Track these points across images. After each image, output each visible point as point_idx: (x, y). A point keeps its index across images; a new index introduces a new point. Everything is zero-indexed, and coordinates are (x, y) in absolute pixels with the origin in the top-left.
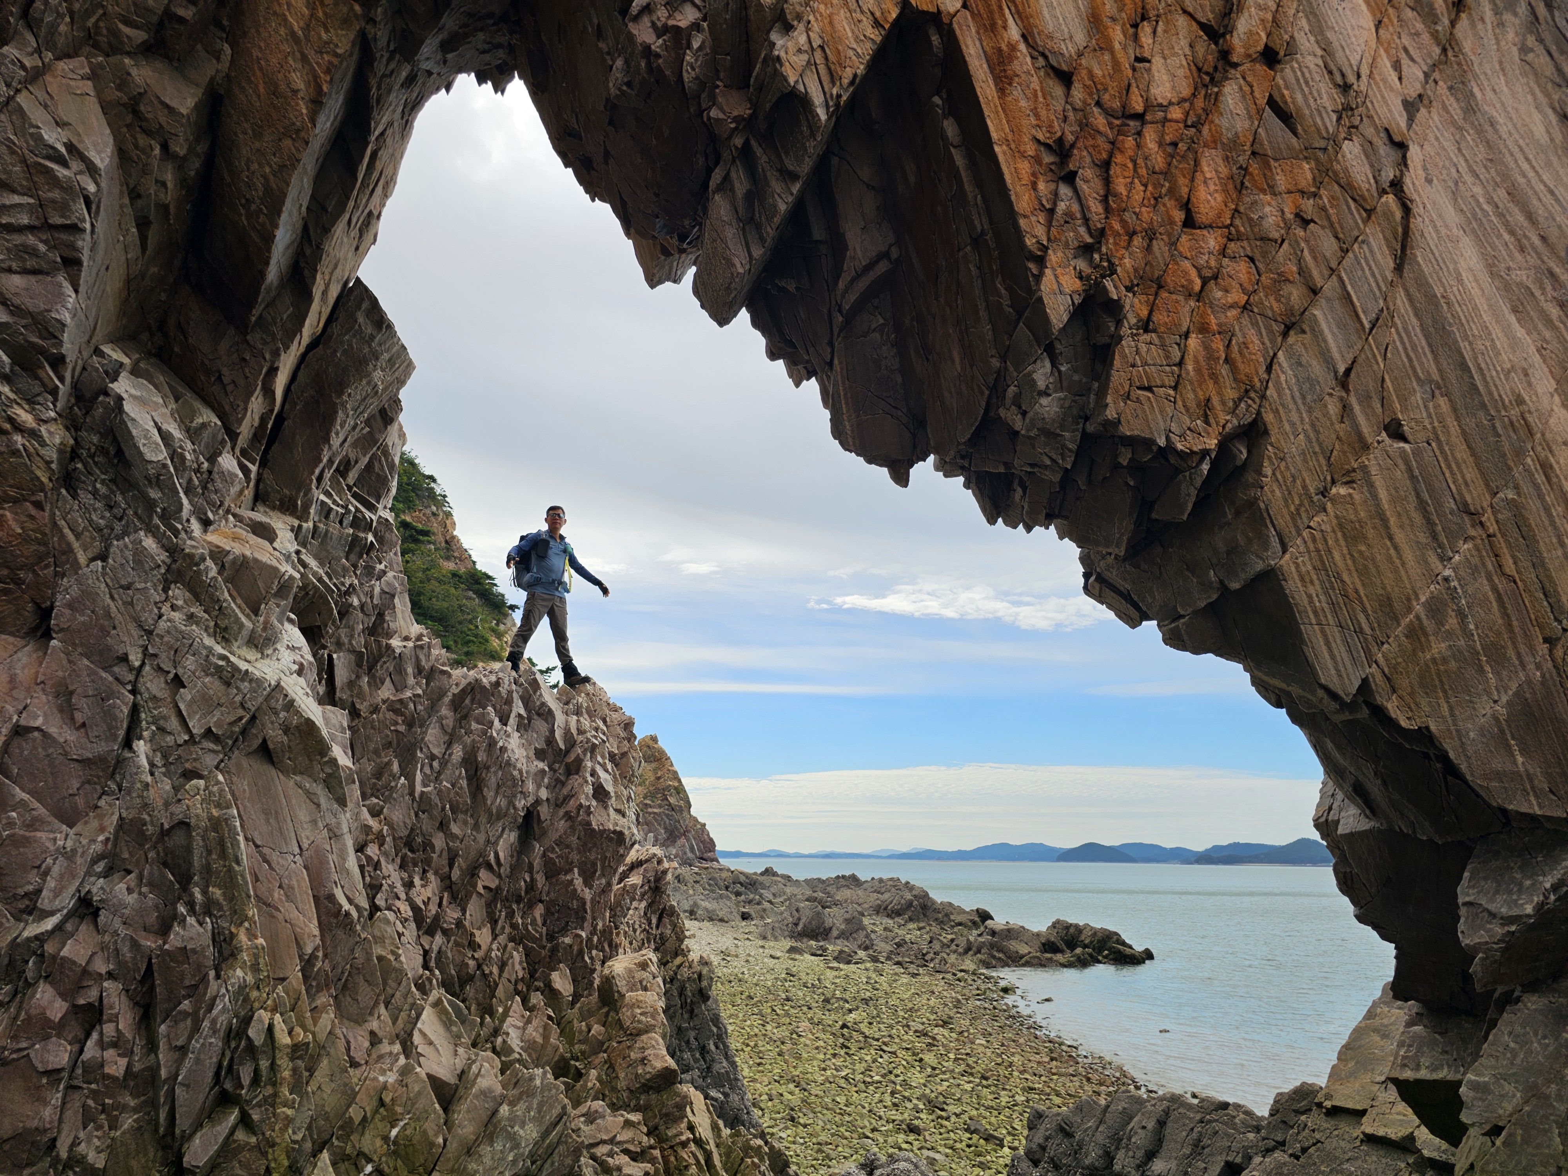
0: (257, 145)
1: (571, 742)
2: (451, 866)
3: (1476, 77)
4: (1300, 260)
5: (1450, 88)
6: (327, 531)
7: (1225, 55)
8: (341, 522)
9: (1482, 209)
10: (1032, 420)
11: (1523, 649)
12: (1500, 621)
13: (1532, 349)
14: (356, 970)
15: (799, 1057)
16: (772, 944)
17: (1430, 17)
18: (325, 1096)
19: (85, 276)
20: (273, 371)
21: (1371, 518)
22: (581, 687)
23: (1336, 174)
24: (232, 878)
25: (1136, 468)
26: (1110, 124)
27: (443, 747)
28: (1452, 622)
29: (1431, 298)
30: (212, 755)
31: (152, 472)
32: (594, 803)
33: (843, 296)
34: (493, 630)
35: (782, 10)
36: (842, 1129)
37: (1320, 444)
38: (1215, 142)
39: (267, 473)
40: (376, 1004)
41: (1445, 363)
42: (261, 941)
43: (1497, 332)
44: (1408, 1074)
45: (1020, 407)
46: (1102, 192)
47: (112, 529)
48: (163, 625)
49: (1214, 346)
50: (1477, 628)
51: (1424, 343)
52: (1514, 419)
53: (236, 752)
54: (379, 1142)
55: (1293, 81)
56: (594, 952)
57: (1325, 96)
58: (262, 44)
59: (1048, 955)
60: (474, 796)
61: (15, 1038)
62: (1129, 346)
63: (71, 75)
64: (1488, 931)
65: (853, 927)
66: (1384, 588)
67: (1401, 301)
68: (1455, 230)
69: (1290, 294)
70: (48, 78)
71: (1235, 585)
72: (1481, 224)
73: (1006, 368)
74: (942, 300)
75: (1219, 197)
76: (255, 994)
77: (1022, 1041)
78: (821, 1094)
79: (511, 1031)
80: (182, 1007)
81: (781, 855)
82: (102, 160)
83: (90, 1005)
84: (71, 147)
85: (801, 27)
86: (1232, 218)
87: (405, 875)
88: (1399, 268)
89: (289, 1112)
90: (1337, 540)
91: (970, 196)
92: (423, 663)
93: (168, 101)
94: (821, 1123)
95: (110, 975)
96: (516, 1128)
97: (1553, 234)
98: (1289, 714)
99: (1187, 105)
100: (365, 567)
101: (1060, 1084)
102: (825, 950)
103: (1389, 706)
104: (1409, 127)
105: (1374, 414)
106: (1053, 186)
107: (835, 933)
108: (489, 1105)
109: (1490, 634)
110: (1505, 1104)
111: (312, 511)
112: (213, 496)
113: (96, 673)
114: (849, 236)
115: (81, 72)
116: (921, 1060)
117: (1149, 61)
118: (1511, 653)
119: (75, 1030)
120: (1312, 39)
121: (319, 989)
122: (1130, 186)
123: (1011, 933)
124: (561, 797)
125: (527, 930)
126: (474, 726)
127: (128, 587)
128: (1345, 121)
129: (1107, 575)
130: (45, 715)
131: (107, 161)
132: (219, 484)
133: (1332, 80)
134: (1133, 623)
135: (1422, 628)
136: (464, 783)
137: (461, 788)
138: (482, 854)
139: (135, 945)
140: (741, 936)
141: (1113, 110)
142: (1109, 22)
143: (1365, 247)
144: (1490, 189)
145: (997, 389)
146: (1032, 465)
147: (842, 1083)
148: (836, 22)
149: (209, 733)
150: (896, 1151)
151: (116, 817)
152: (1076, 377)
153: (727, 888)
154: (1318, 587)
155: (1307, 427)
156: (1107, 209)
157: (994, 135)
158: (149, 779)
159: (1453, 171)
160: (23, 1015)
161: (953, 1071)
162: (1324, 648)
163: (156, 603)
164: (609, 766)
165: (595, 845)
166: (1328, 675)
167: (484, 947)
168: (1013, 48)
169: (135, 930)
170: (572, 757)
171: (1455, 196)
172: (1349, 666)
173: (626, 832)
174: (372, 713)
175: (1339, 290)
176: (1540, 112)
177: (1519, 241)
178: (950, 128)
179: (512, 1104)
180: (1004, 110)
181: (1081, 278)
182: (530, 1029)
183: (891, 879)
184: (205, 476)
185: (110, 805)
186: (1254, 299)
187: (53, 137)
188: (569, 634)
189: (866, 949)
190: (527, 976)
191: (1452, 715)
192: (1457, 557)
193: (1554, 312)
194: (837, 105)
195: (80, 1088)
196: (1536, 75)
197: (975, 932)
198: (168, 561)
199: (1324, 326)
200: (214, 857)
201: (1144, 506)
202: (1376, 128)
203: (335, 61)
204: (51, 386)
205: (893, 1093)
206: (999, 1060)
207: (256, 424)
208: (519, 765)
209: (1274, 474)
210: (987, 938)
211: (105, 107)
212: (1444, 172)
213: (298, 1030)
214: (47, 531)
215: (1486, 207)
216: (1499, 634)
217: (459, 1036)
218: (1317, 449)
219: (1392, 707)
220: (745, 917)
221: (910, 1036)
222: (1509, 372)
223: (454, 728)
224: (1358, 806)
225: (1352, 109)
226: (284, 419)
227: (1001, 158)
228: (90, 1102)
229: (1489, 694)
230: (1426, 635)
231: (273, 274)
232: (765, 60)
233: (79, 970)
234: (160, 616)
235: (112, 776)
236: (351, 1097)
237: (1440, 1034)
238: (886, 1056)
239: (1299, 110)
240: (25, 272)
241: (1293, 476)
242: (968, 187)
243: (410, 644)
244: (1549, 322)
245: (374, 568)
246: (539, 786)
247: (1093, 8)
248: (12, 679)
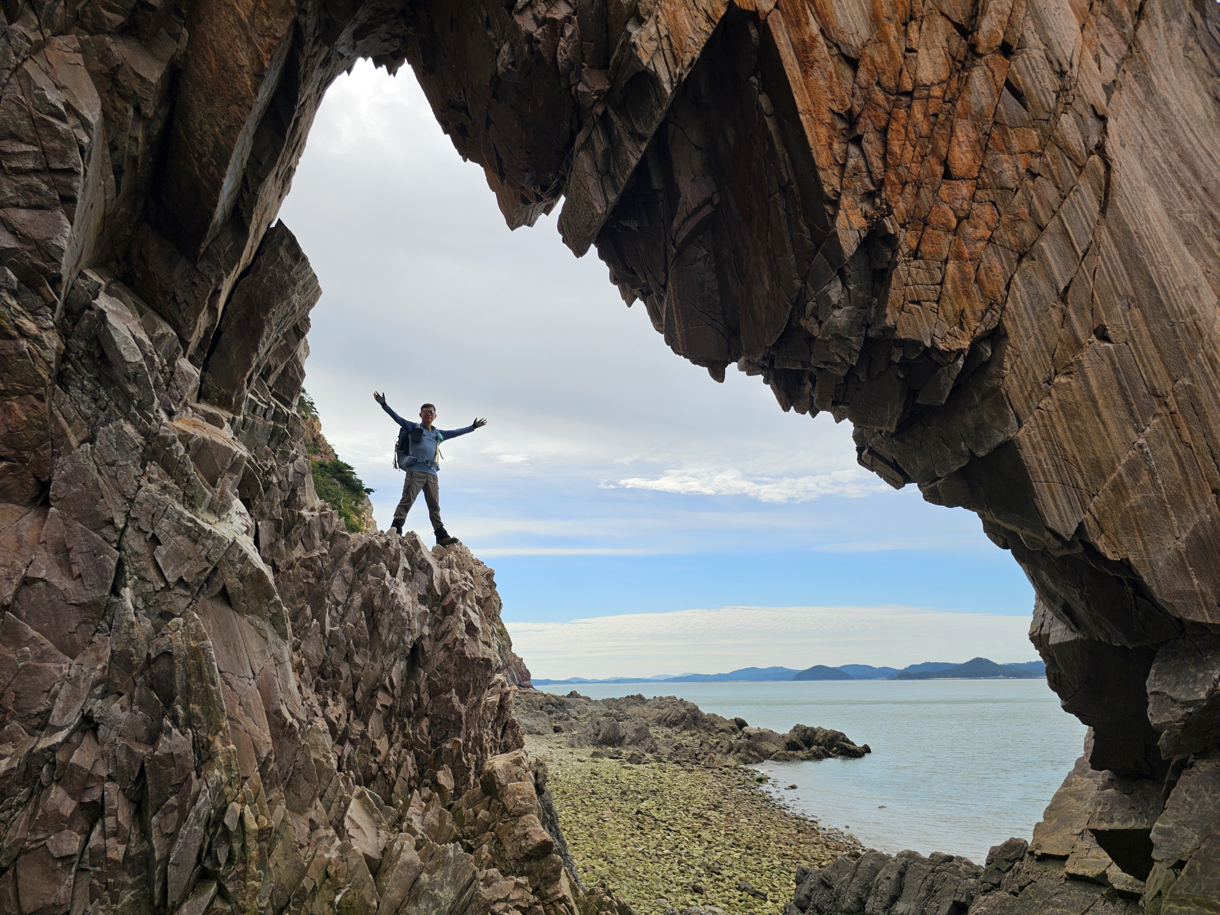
0: (209, 110)
1: (446, 590)
2: (355, 689)
3: (1153, 67)
4: (1030, 205)
5: (1135, 76)
6: (254, 423)
7: (973, 48)
8: (264, 416)
9: (1161, 167)
10: (827, 327)
11: (1197, 499)
12: (1180, 477)
13: (1200, 272)
14: (298, 770)
15: (605, 838)
16: (578, 750)
17: (1119, 22)
18: (281, 871)
19: (78, 213)
20: (217, 292)
21: (1085, 400)
22: (451, 546)
23: (1056, 139)
24: (208, 696)
25: (905, 364)
26: (887, 99)
27: (346, 595)
28: (1145, 478)
29: (1127, 233)
30: (183, 599)
31: (131, 371)
32: (467, 637)
33: (677, 234)
34: (353, 509)
35: (637, 7)
36: (643, 892)
37: (1046, 344)
38: (966, 114)
39: (208, 376)
40: (314, 797)
41: (1138, 283)
42: (232, 747)
43: (1175, 259)
44: (1104, 826)
45: (817, 318)
46: (881, 152)
47: (98, 418)
48: (142, 494)
49: (967, 270)
50: (1163, 483)
51: (1122, 267)
52: (1189, 324)
53: (202, 597)
54: (326, 907)
55: (1024, 68)
56: (469, 755)
57: (1047, 80)
58: (215, 29)
59: (792, 752)
60: (371, 633)
61: (34, 831)
62: (903, 270)
63: (65, 49)
64: (1171, 713)
65: (642, 735)
66: (1095, 454)
67: (1105, 236)
68: (1142, 183)
69: (1023, 230)
70: (47, 50)
71: (981, 453)
72: (1160, 179)
73: (806, 288)
74: (755, 235)
75: (970, 156)
76: (228, 789)
77: (775, 818)
78: (624, 865)
79: (413, 817)
80: (169, 802)
81: (581, 681)
82: (93, 117)
83: (94, 802)
84: (67, 105)
85: (652, 20)
86: (979, 172)
87: (320, 697)
88: (1103, 211)
89: (257, 884)
90: (1059, 418)
91: (780, 154)
92: (327, 529)
93: (140, 73)
94: (626, 888)
95: (110, 778)
96: (436, 891)
97: (1212, 186)
98: (1014, 553)
99: (945, 85)
100: (281, 453)
101: (805, 850)
102: (620, 754)
103: (1099, 543)
104: (1108, 104)
105: (1086, 321)
106: (844, 146)
107: (627, 740)
108: (412, 874)
109: (1173, 487)
110: (1186, 844)
111: (243, 406)
112: (175, 392)
113: (88, 534)
114: (681, 185)
115: (73, 46)
116: (699, 836)
117: (916, 51)
118: (1188, 501)
119: (81, 823)
120: (1037, 36)
121: (272, 786)
122: (903, 147)
123: (763, 736)
124: (440, 633)
125: (416, 738)
126: (370, 578)
127: (113, 464)
128: (1062, 99)
129: (877, 449)
130: (48, 569)
131: (97, 118)
132: (180, 383)
133: (1052, 68)
134: (898, 485)
135: (1123, 483)
136: (364, 623)
137: (362, 627)
138: (379, 679)
139: (130, 752)
140: (554, 745)
141: (890, 89)
142: (886, 21)
143: (1078, 194)
144: (1166, 152)
145: (799, 304)
146: (825, 363)
147: (640, 856)
148: (678, 17)
149: (181, 581)
150: (685, 907)
151: (108, 650)
152: (861, 295)
153: (541, 708)
154: (1046, 453)
155: (1037, 331)
156: (886, 165)
157: (800, 107)
158: (134, 619)
159: (1139, 138)
160: (40, 813)
161: (724, 844)
162: (1050, 500)
163: (135, 477)
164: (477, 608)
165: (468, 670)
166: (1053, 520)
167: (383, 753)
168: (814, 39)
169: (128, 741)
170: (447, 601)
171: (1141, 157)
172: (1069, 514)
173: (493, 660)
174: (288, 569)
175: (1059, 227)
176: (1200, 95)
177: (1188, 191)
178: (764, 101)
179: (430, 872)
180: (807, 87)
181: (866, 217)
182: (429, 815)
183: (669, 697)
184: (168, 376)
185: (103, 641)
186: (996, 234)
187: (54, 97)
188: (440, 505)
189: (652, 752)
190: (417, 775)
191: (1146, 549)
192: (1148, 429)
193: (1215, 245)
194: (679, 82)
195: (88, 870)
196: (1196, 68)
197: (734, 737)
198: (144, 443)
199: (1048, 254)
200: (193, 679)
201: (911, 394)
202: (1085, 104)
203: (275, 42)
204: (50, 300)
205: (679, 863)
206: (759, 834)
207: (201, 336)
208: (407, 608)
209: (1012, 367)
210: (744, 740)
211: (93, 75)
212: (1133, 139)
213: (261, 818)
214: (47, 419)
215: (1163, 165)
216: (1179, 487)
217: (379, 821)
218: (1044, 348)
219: (1101, 544)
220: (557, 730)
221: (690, 818)
222: (1184, 289)
223: (353, 580)
224: (1065, 622)
225: (1067, 90)
226: (221, 333)
227: (805, 124)
228: (96, 882)
229: (1172, 532)
230: (1126, 488)
231: (219, 214)
232: (622, 46)
233: (86, 773)
234: (139, 487)
235: (103, 618)
236: (303, 872)
237: (1128, 794)
238: (672, 834)
239: (1028, 90)
240: (30, 207)
241: (1026, 369)
242: (778, 147)
243: (317, 514)
244: (1211, 252)
245: (288, 453)
246: (422, 625)
247: (874, 10)
248: (19, 539)
